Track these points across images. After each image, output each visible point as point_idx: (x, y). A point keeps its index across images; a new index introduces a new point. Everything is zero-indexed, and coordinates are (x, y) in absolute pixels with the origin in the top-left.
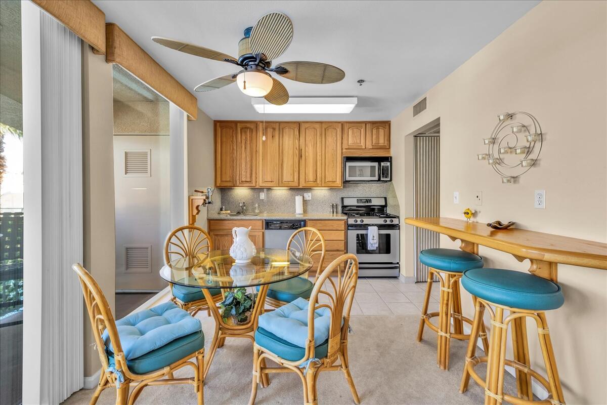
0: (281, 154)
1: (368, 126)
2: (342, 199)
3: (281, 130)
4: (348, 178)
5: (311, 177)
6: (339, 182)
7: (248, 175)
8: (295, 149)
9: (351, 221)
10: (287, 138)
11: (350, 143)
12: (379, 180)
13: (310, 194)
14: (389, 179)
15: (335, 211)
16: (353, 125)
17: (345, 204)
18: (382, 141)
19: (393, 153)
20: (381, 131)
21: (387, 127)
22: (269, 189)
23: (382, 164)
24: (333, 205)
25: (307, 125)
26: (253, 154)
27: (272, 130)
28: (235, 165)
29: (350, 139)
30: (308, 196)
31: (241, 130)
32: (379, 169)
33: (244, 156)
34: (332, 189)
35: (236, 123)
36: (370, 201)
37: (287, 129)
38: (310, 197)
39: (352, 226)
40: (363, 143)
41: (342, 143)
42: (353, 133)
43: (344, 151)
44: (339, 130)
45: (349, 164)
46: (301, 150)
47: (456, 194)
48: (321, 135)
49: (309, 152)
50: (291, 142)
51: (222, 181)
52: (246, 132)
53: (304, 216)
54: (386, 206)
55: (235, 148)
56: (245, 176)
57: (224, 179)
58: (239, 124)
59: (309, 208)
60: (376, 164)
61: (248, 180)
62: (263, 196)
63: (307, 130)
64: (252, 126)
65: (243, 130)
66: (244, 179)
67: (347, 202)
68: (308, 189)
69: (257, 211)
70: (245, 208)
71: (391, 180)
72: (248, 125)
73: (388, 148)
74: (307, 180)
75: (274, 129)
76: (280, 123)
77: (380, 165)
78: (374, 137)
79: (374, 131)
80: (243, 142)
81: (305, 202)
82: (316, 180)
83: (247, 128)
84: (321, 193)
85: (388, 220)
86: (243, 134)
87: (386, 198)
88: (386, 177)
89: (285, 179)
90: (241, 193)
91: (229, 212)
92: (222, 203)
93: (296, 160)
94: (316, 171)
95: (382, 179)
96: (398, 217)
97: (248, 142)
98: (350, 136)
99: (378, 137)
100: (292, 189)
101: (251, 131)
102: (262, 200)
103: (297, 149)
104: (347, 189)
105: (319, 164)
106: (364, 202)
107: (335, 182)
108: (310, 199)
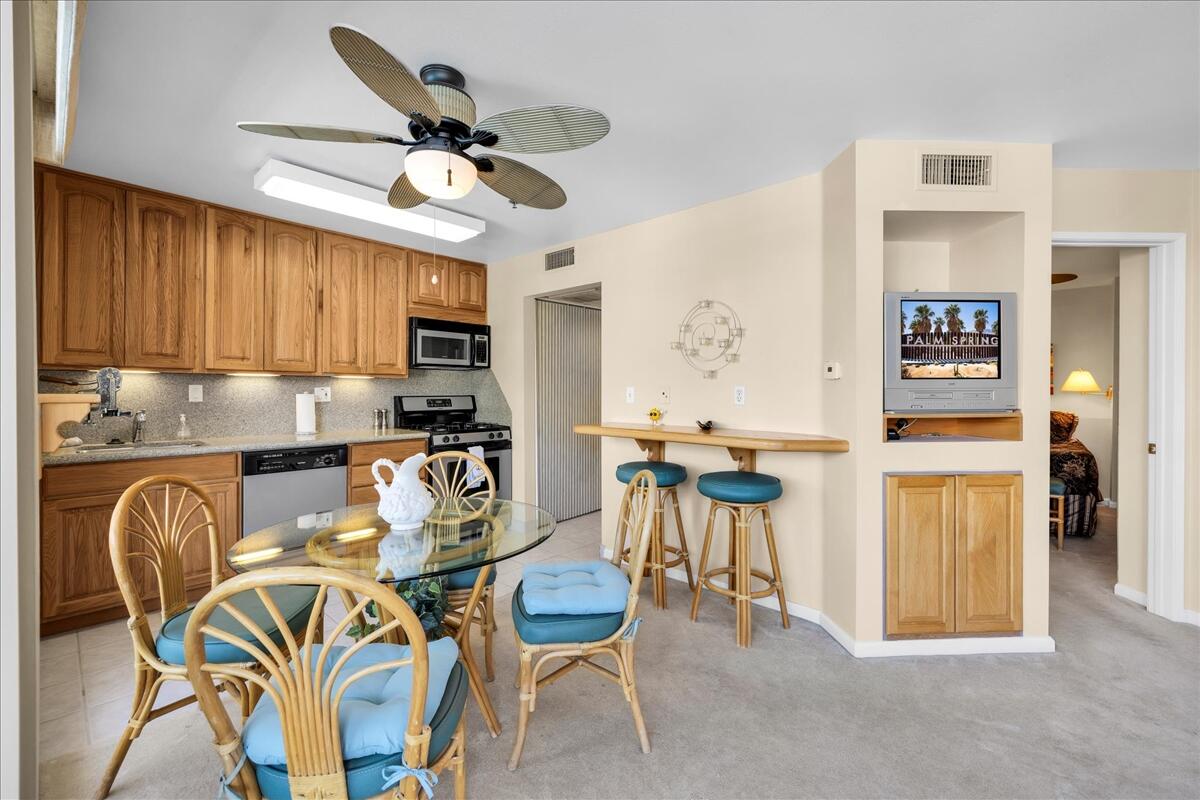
0: (270, 295)
1: (454, 266)
2: (398, 401)
3: (270, 238)
4: (421, 360)
5: (344, 355)
6: (401, 363)
7: (169, 340)
8: (306, 289)
9: (438, 440)
11: (421, 292)
12: (472, 365)
13: (328, 389)
14: (486, 365)
15: (384, 423)
17: (407, 409)
18: (474, 299)
19: (490, 320)
20: (474, 279)
21: (482, 274)
22: (219, 375)
23: (477, 337)
24: (380, 412)
26: (184, 286)
27: (244, 233)
28: (118, 308)
29: (422, 286)
30: (323, 393)
31: (144, 213)
32: (472, 345)
33: (152, 282)
35: (125, 190)
36: (449, 402)
37: (286, 240)
38: (329, 395)
40: (446, 296)
41: (407, 290)
42: (428, 275)
43: (411, 305)
44: (402, 264)
45: (421, 333)
46: (322, 292)
47: (631, 390)
48: (366, 266)
49: (340, 299)
50: (296, 271)
51: (65, 349)
52: (160, 224)
53: (317, 438)
54: (474, 410)
55: (120, 257)
56: (155, 339)
57: (71, 346)
59: (326, 418)
60: (466, 337)
61: (167, 349)
62: (196, 393)
63: (335, 252)
64: (182, 212)
65: (150, 215)
67: (408, 406)
68: (326, 378)
69: (183, 433)
71: (489, 367)
72: (170, 205)
73: (481, 310)
74: (335, 359)
75: (250, 231)
76: (266, 220)
77: (473, 338)
78: (462, 287)
79: (463, 278)
80: (152, 247)
81: (318, 406)
82: (355, 359)
84: (354, 387)
85: (495, 433)
87: (473, 397)
88: (483, 361)
89: (280, 354)
93: (311, 313)
94: (356, 340)
95: (477, 364)
96: (508, 428)
97: (169, 251)
98: (422, 280)
99: (468, 290)
100: (288, 377)
101: (180, 222)
102: (197, 404)
103: (310, 288)
104: (412, 379)
105: (361, 326)
106: (440, 405)
107: (393, 365)
108: (329, 400)
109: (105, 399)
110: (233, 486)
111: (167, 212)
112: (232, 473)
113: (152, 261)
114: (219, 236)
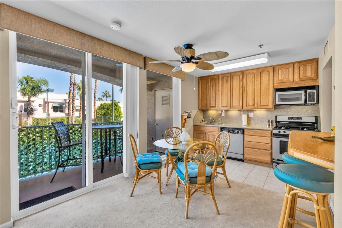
0: (232, 91)
1: (296, 64)
2: (276, 117)
3: (232, 77)
4: (277, 103)
5: (250, 103)
6: (271, 106)
7: (214, 104)
9: (276, 132)
10: (236, 81)
11: (279, 78)
12: (306, 103)
13: (253, 113)
15: (271, 124)
16: (282, 66)
17: (278, 120)
18: (309, 75)
22: (228, 110)
23: (309, 91)
24: (269, 121)
25: (248, 72)
27: (226, 78)
28: (207, 99)
29: (280, 76)
30: (251, 114)
31: (210, 80)
32: (306, 95)
33: (212, 93)
34: (268, 110)
36: (301, 119)
38: (253, 115)
39: (276, 135)
40: (291, 78)
41: (273, 80)
42: (282, 72)
43: (275, 84)
44: (271, 72)
45: (277, 93)
46: (244, 87)
48: (258, 76)
49: (250, 89)
50: (238, 83)
51: (201, 107)
52: (213, 81)
53: (248, 127)
54: (317, 123)
55: (208, 89)
56: (212, 103)
57: (202, 106)
58: (209, 77)
59: (252, 122)
60: (302, 92)
61: (214, 106)
62: (223, 114)
63: (248, 75)
64: (216, 77)
66: (212, 106)
68: (251, 110)
69: (220, 122)
70: (214, 120)
71: (318, 103)
72: (214, 77)
73: (315, 78)
74: (248, 105)
75: (228, 77)
76: (231, 73)
77: (306, 92)
78: (301, 72)
79: (302, 68)
80: (212, 86)
81: (249, 118)
82: (254, 105)
83: (213, 79)
84: (260, 113)
86: (211, 82)
87: (316, 117)
89: (234, 105)
90: (212, 113)
91: (206, 122)
92: (204, 117)
93: (241, 93)
94: (254, 99)
95: (308, 103)
97: (214, 86)
98: (280, 74)
99: (305, 72)
100: (240, 110)
101: (216, 80)
102: (223, 116)
103: (241, 87)
105: (256, 95)
106: (295, 119)
107: (269, 105)
108: (253, 116)
109: (189, 115)
112: (218, 131)
113: (212, 89)
114: (222, 80)
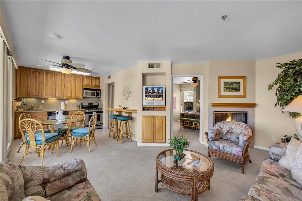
0: (55, 84)
1: (93, 78)
2: (82, 103)
3: (55, 75)
4: (85, 96)
5: (69, 95)
6: (81, 97)
7: (37, 93)
8: (62, 83)
9: (87, 111)
10: (58, 79)
11: (85, 83)
12: (96, 97)
13: (68, 101)
14: (99, 97)
15: (79, 108)
16: (87, 77)
17: (83, 105)
18: (97, 84)
19: (101, 88)
20: (97, 81)
21: (99, 80)
22: (47, 99)
23: (97, 92)
24: (78, 106)
25: (68, 75)
26: (40, 84)
27: (50, 74)
28: (29, 88)
29: (86, 82)
30: (67, 102)
32: (96, 93)
33: (34, 84)
34: (78, 99)
35: (30, 69)
36: (93, 104)
37: (58, 75)
39: (87, 112)
40: (91, 84)
41: (83, 83)
42: (87, 80)
43: (83, 86)
44: (81, 78)
45: (85, 91)
46: (65, 84)
47: (118, 101)
48: (74, 79)
49: (69, 85)
50: (60, 80)
52: (36, 74)
54: (98, 105)
55: (29, 80)
56: (35, 93)
59: (67, 107)
60: (95, 92)
61: (37, 95)
62: (43, 102)
63: (68, 77)
64: (40, 71)
65: (34, 73)
67: (84, 105)
68: (67, 99)
69: (40, 109)
71: (100, 97)
72: (37, 71)
73: (99, 86)
74: (67, 96)
75: (52, 74)
76: (55, 72)
78: (95, 82)
79: (95, 80)
80: (34, 78)
81: (65, 104)
82: (72, 96)
84: (73, 101)
85: (99, 110)
87: (98, 103)
88: (99, 96)
89: (57, 95)
90: (30, 100)
91: (23, 109)
93: (63, 88)
94: (72, 93)
95: (97, 97)
96: (103, 109)
97: (37, 78)
98: (86, 81)
99: (96, 82)
100: (59, 99)
101: (39, 73)
104: (84, 100)
105: (73, 90)
106: (90, 105)
107: (79, 97)
108: (68, 103)
109: (23, 102)
110: (47, 117)
111: (37, 72)
112: (47, 115)
113: (34, 80)
114: (46, 75)
